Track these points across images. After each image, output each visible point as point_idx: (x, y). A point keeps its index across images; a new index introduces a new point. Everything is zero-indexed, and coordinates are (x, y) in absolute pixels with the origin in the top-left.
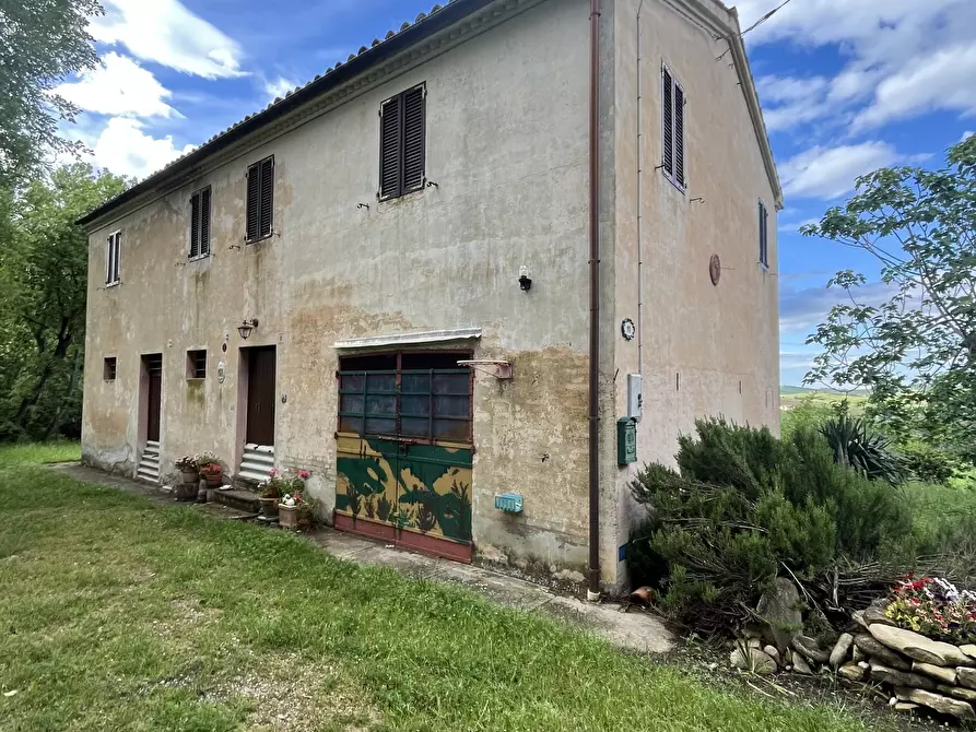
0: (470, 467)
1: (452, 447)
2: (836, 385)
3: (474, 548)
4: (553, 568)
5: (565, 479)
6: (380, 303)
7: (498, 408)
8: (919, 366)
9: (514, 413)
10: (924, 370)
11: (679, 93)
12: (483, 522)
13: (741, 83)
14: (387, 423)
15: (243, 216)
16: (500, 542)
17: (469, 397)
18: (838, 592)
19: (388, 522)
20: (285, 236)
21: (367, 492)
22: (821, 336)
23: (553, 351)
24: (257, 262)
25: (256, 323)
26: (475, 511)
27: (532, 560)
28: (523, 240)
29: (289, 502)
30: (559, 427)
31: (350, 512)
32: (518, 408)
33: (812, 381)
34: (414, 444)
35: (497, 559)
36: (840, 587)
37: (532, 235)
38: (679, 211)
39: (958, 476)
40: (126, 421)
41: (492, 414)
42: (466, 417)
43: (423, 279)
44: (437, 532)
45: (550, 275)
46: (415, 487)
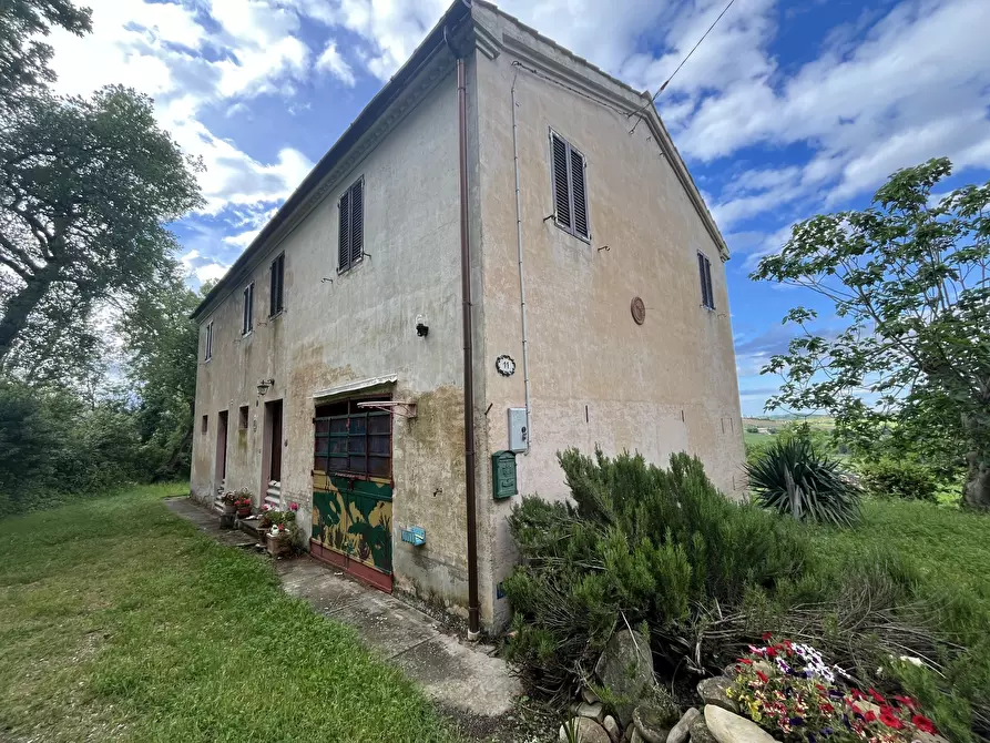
0: (391, 501)
1: (379, 481)
2: (794, 410)
3: (393, 578)
4: (447, 603)
5: (454, 513)
6: (338, 359)
7: (408, 446)
8: (880, 389)
9: (418, 450)
10: (887, 392)
11: (577, 158)
12: (400, 553)
13: (665, 154)
14: (343, 460)
15: (269, 299)
16: (410, 574)
17: (389, 436)
18: (702, 647)
19: (341, 551)
20: (290, 312)
21: (329, 524)
22: (775, 366)
23: (443, 390)
24: (275, 336)
25: (273, 382)
26: (395, 542)
27: (433, 593)
28: (421, 293)
29: (275, 531)
30: (448, 462)
31: (319, 542)
32: (421, 445)
33: (773, 408)
34: (357, 479)
35: (408, 589)
36: (704, 641)
37: (429, 287)
38: (581, 258)
39: (943, 490)
40: (210, 463)
41: (404, 451)
42: (387, 455)
43: (362, 336)
44: (370, 562)
45: (440, 320)
46: (358, 518)
